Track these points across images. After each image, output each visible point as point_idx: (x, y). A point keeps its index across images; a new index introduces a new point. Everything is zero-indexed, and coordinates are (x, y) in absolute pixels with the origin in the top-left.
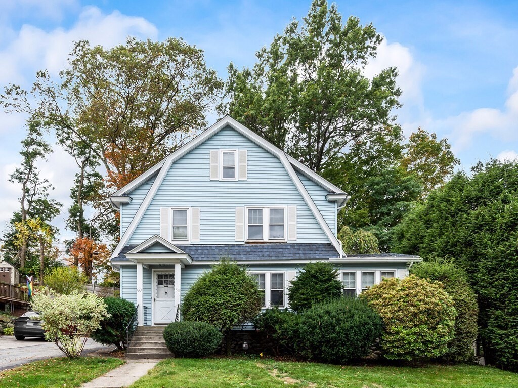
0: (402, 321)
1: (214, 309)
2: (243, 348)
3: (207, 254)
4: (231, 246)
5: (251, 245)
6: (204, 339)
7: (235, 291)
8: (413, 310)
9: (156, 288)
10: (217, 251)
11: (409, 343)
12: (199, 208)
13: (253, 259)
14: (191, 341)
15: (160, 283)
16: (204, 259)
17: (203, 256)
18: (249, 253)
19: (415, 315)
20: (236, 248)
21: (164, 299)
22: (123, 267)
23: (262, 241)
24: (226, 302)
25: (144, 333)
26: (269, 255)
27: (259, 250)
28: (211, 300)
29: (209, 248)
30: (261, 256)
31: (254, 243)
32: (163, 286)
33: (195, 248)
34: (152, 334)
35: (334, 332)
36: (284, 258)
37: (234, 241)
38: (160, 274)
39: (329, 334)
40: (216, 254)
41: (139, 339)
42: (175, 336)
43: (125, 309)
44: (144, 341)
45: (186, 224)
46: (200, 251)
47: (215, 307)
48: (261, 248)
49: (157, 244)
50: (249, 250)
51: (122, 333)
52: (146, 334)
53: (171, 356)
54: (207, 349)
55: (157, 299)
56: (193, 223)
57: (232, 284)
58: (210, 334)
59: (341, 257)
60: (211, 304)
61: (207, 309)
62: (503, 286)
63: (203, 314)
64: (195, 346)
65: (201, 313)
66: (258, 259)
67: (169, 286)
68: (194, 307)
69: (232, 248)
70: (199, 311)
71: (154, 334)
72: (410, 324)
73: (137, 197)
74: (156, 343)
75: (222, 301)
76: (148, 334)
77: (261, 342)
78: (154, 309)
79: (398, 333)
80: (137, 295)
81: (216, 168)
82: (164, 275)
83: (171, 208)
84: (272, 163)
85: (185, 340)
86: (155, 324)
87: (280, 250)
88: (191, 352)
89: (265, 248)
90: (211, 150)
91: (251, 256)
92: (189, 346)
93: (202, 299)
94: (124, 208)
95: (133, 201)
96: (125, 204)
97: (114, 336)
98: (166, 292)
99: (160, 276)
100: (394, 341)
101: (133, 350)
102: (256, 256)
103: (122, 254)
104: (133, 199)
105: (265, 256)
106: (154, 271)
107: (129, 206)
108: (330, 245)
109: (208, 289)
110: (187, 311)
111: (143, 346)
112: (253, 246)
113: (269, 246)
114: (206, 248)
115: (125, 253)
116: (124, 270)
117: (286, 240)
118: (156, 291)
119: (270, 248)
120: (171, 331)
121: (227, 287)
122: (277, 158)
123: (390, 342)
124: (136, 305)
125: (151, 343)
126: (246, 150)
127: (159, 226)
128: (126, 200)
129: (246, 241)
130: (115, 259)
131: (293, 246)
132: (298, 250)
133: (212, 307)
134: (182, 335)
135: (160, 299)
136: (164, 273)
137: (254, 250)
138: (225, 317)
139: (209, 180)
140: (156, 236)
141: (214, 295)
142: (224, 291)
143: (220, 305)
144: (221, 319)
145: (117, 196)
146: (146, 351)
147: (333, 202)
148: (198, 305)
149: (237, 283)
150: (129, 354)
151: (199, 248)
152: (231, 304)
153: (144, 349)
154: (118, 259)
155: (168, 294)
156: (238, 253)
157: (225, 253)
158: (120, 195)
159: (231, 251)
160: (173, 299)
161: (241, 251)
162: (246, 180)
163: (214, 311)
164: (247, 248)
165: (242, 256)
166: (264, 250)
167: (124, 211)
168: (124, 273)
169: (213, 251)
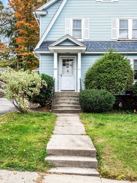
1: (110, 82)
2: (119, 106)
3: (94, 47)
4: (109, 42)
5: (121, 42)
6: (108, 101)
7: (122, 70)
9: (62, 68)
10: (100, 45)
12: (89, 18)
13: (123, 50)
14: (100, 102)
15: (64, 65)
16: (93, 50)
17: (92, 48)
18: (120, 47)
20: (112, 44)
21: (67, 75)
22: (42, 54)
23: (128, 39)
24: (118, 77)
25: (59, 96)
26: (133, 48)
27: (127, 45)
28: (108, 76)
29: (95, 43)
30: (128, 48)
31: (123, 40)
32: (66, 67)
33: (86, 43)
34: (65, 97)
37: (110, 39)
38: (64, 59)
40: (100, 47)
41: (57, 100)
42: (90, 99)
43: (50, 81)
44: (60, 101)
45: (81, 28)
46: (90, 45)
47: (111, 80)
48: (127, 43)
49: (68, 40)
50: (120, 45)
51: (46, 96)
52: (61, 97)
53: (81, 112)
54: (108, 108)
55: (62, 75)
56: (85, 27)
57: (120, 66)
58: (110, 98)
60: (108, 78)
61: (106, 81)
63: (102, 85)
64: (102, 106)
65: (101, 84)
66: (127, 50)
67: (70, 67)
68: (96, 80)
69: (110, 43)
70: (99, 83)
71: (66, 97)
73: (51, 12)
74: (69, 103)
75: (115, 77)
76: (62, 97)
77: (128, 103)
78: (61, 81)
80: (54, 72)
82: (67, 60)
83: (71, 18)
85: (96, 102)
86: (61, 91)
88: (99, 110)
89: (130, 43)
91: (122, 48)
92: (98, 106)
93: (102, 75)
94: (42, 18)
95: (48, 14)
96: (43, 16)
97: (42, 98)
98: (68, 71)
99: (64, 61)
101: (55, 107)
102: (125, 48)
103: (41, 47)
104: (48, 12)
105: (131, 48)
106: (61, 57)
107: (45, 17)
109: (105, 69)
110: (90, 82)
111: (61, 104)
112: (122, 42)
113: (132, 42)
114: (93, 43)
115: (48, 46)
116: (42, 56)
118: (62, 70)
119: (133, 43)
120: (86, 95)
121: (117, 67)
124: (54, 78)
125: (66, 103)
127: (64, 29)
128: (44, 13)
129: (118, 39)
130: (37, 50)
133: (108, 80)
134: (94, 98)
135: (64, 75)
136: (67, 59)
137: (124, 45)
138: (117, 87)
139: (95, 1)
140: (68, 35)
141: (109, 73)
142: (116, 70)
143: (114, 79)
144: (115, 88)
146: (64, 108)
148: (98, 79)
149: (123, 65)
150: (54, 110)
151: (89, 43)
152: (121, 78)
153: (62, 107)
154: (39, 50)
155: (69, 71)
156: (114, 47)
157: (106, 47)
158: (41, 10)
159: (109, 45)
160: (72, 75)
161: (115, 45)
162: (118, 2)
163: (110, 83)
164: (119, 44)
165: (116, 48)
166: (130, 45)
167: (42, 20)
168: (42, 58)
169: (98, 45)
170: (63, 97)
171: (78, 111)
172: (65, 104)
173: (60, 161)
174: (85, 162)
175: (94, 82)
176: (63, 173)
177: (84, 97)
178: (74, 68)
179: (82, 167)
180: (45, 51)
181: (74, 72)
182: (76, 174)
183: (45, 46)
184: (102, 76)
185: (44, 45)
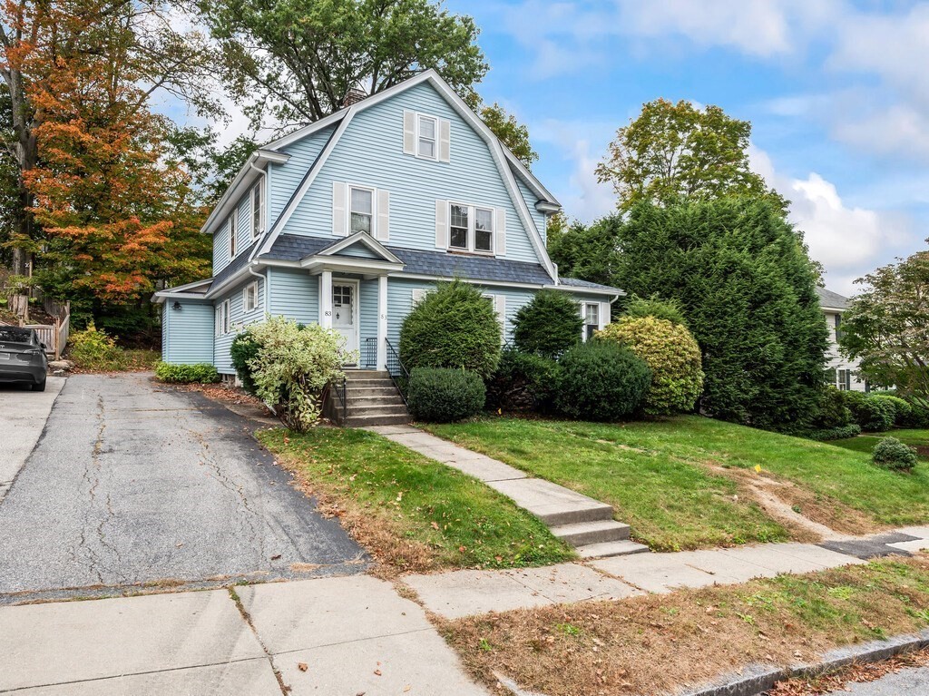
0: (670, 372)
1: (473, 352)
4: (429, 253)
5: (454, 255)
8: (680, 359)
10: (414, 259)
11: (677, 396)
12: (389, 192)
15: (337, 302)
19: (682, 365)
20: (437, 257)
22: (273, 269)
23: (467, 251)
29: (402, 253)
31: (458, 253)
35: (618, 386)
36: (497, 279)
37: (434, 246)
39: (612, 387)
40: (414, 263)
45: (371, 213)
47: (475, 349)
48: (466, 260)
49: (360, 245)
50: (454, 263)
56: (380, 212)
59: (556, 284)
61: (464, 351)
62: (721, 333)
63: (455, 359)
65: (453, 356)
67: (342, 304)
68: (440, 347)
69: (432, 257)
72: (677, 375)
79: (667, 385)
80: (324, 321)
81: (411, 138)
83: (348, 184)
84: (477, 147)
87: (490, 267)
89: (471, 261)
90: (405, 110)
94: (274, 171)
95: (290, 162)
96: (277, 165)
98: (338, 315)
99: (335, 290)
100: (662, 394)
103: (275, 248)
104: (291, 158)
107: (281, 169)
108: (539, 265)
111: (355, 404)
112: (456, 257)
113: (475, 259)
114: (398, 252)
116: (274, 274)
117: (494, 254)
119: (477, 262)
122: (484, 142)
123: (656, 395)
125: (367, 399)
126: (449, 121)
127: (330, 209)
128: (281, 158)
129: (448, 248)
131: (502, 262)
132: (509, 269)
137: (460, 263)
139: (402, 153)
140: (363, 232)
144: (482, 366)
145: (269, 151)
147: (542, 212)
148: (447, 345)
150: (349, 420)
153: (363, 410)
154: (271, 256)
155: (340, 317)
156: (442, 266)
157: (426, 264)
158: (274, 149)
159: (432, 261)
160: (350, 326)
161: (445, 263)
162: (448, 164)
163: (473, 355)
164: (450, 259)
165: (448, 270)
166: (472, 265)
167: (274, 176)
168: (274, 278)
169: (409, 258)
170: (353, 385)
171: (402, 418)
172: (366, 402)
173: (578, 535)
174: (612, 530)
175: (436, 350)
176: (602, 557)
177: (434, 389)
178: (354, 309)
179: (609, 541)
180: (288, 261)
181: (354, 320)
182: (620, 554)
183: (283, 249)
184: (456, 339)
185: (282, 244)
